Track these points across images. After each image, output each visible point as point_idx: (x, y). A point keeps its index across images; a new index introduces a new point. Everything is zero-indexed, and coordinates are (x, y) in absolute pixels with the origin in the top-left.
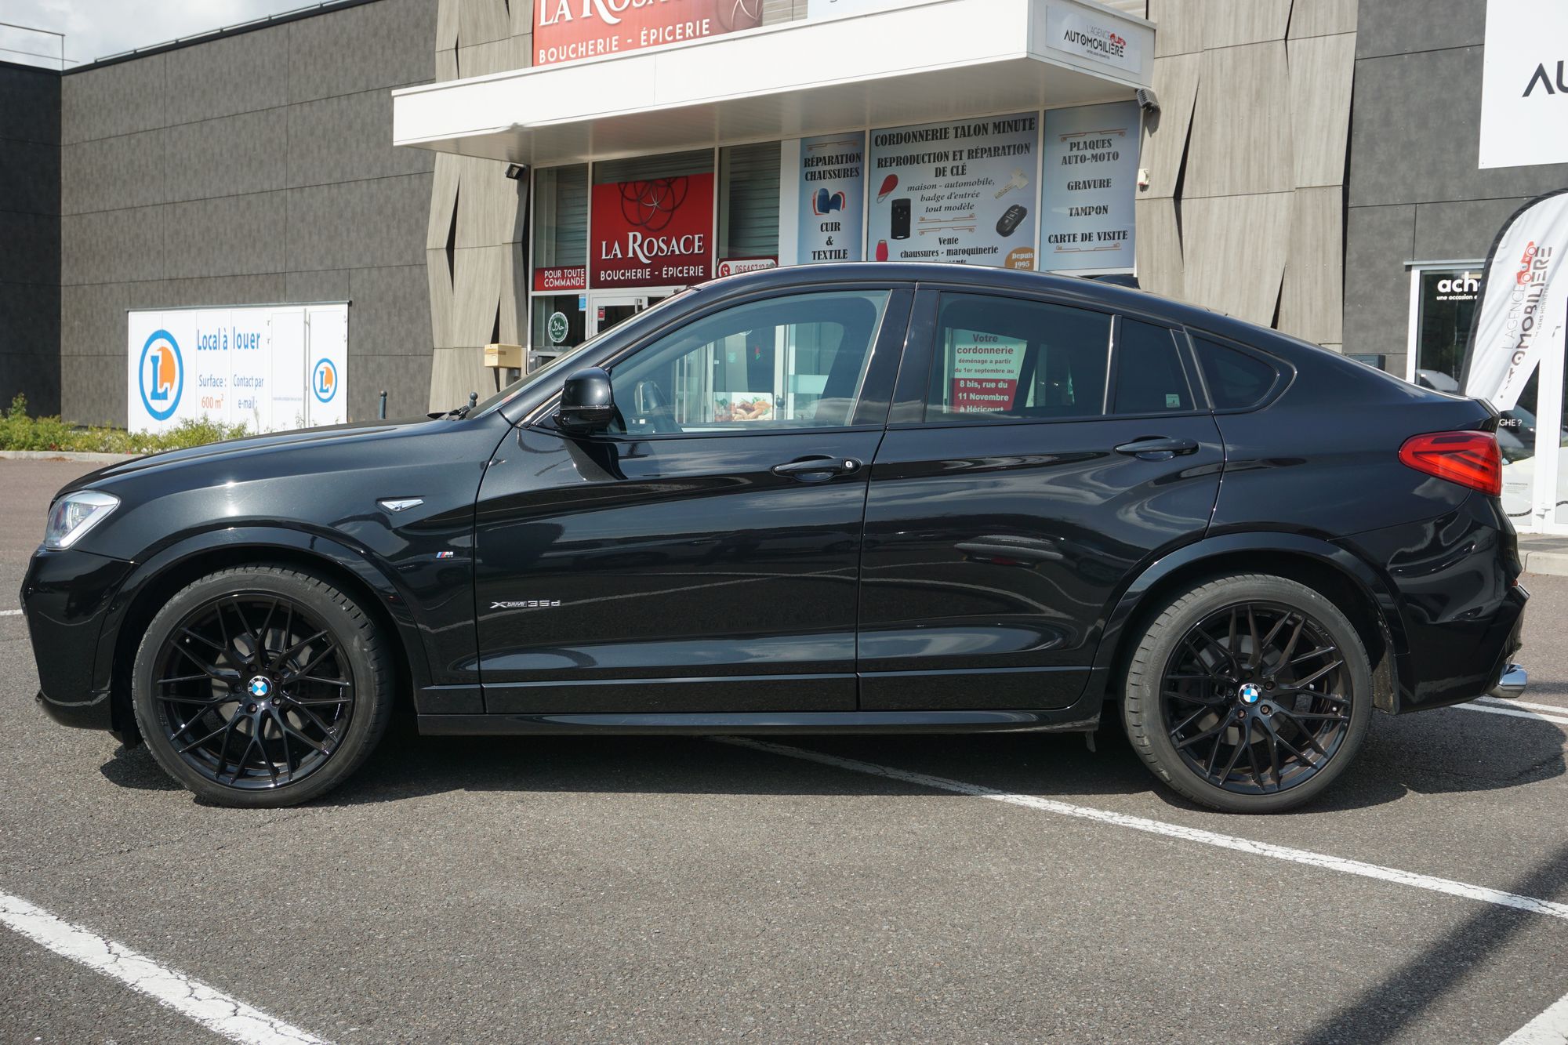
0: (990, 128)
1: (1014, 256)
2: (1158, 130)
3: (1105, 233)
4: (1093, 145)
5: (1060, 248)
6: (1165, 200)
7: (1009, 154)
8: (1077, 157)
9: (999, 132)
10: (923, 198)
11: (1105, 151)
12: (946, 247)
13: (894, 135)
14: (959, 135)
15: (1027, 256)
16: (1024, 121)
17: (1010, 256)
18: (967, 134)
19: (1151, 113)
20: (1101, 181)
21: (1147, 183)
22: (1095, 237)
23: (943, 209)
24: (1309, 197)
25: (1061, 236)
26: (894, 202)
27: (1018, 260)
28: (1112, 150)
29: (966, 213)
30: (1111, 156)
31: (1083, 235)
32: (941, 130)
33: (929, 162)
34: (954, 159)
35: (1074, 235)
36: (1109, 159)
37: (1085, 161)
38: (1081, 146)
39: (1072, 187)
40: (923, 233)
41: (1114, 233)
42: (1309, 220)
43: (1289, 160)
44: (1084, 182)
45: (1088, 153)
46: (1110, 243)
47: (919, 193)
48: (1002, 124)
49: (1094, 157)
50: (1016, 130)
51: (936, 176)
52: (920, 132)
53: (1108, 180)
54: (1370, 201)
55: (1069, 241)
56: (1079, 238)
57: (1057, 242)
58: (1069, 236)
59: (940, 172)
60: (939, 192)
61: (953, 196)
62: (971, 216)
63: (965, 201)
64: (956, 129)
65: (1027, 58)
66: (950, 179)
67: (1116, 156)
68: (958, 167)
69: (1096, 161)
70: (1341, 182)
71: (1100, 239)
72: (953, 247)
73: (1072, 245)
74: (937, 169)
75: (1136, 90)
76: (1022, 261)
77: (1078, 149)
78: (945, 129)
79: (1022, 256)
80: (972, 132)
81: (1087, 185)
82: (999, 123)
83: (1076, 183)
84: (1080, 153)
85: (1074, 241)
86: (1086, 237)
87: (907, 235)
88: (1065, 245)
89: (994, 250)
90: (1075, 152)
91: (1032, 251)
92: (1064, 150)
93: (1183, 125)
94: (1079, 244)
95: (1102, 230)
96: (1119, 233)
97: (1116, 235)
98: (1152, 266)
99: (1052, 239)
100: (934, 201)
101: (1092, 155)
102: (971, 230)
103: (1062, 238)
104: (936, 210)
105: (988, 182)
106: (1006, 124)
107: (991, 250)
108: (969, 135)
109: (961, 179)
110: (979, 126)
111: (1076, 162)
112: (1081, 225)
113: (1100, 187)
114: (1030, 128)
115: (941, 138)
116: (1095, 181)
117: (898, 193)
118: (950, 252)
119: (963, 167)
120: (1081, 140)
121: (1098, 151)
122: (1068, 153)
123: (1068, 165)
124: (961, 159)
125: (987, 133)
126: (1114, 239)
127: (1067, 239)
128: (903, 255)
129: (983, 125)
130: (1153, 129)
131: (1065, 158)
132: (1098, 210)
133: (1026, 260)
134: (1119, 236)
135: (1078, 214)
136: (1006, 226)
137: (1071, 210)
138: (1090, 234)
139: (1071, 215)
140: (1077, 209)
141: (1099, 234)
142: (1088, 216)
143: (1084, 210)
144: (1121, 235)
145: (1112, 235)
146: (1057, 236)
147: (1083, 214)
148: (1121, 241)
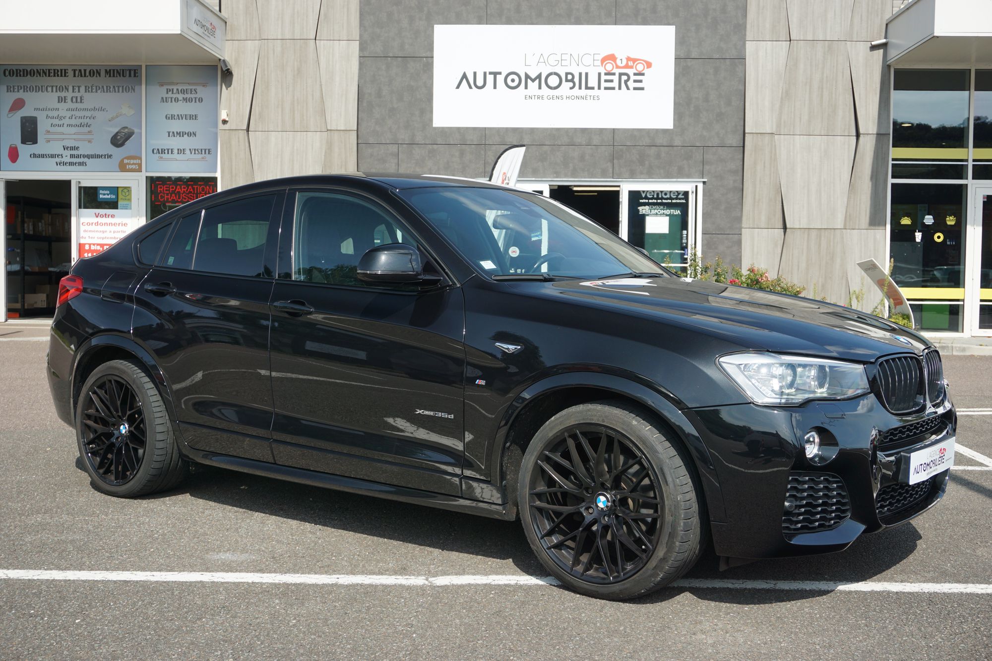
0: (103, 73)
1: (126, 161)
2: (232, 86)
3: (195, 150)
4: (183, 92)
5: (162, 158)
6: (240, 131)
7: (119, 92)
8: (171, 98)
9: (110, 76)
10: (47, 117)
11: (193, 96)
12: (69, 153)
13: (20, 71)
14: (77, 75)
15: (137, 161)
16: (130, 71)
17: (122, 161)
18: (83, 75)
19: (227, 75)
20: (190, 115)
21: (227, 119)
22: (188, 152)
23: (65, 125)
24: (336, 136)
25: (162, 149)
26: (22, 118)
27: (129, 164)
28: (198, 96)
29: (86, 129)
30: (197, 100)
31: (178, 150)
32: (61, 70)
33: (52, 91)
34: (73, 92)
35: (172, 150)
36: (195, 102)
37: (178, 101)
38: (175, 91)
39: (169, 118)
40: (49, 141)
41: (201, 150)
42: (336, 149)
43: (323, 112)
44: (178, 115)
45: (180, 96)
46: (200, 156)
47: (45, 113)
48: (112, 71)
49: (185, 100)
50: (123, 76)
51: (59, 102)
52: (43, 70)
53: (195, 115)
54: (371, 140)
55: (168, 153)
56: (176, 151)
57: (159, 153)
58: (168, 150)
59: (61, 100)
60: (62, 113)
61: (73, 117)
62: (89, 132)
63: (84, 121)
64: (74, 71)
65: (180, 34)
66: (69, 105)
67: (201, 100)
68: (77, 97)
69: (186, 102)
70: (355, 128)
71: (191, 153)
72: (75, 152)
73: (170, 156)
74: (59, 97)
75: (220, 60)
77: (173, 93)
78: (65, 70)
79: (132, 161)
80: (87, 74)
81: (180, 117)
82: (110, 70)
83: (172, 115)
84: (174, 96)
85: (172, 153)
86: (181, 151)
87: (35, 142)
88: (165, 156)
89: (110, 156)
90: (170, 95)
91: (140, 159)
92: (162, 92)
93: (250, 85)
94: (175, 155)
95: (192, 147)
96: (205, 150)
97: (203, 151)
98: (231, 173)
99: (155, 151)
100: (57, 120)
101: (183, 98)
102: (89, 142)
103: (163, 151)
104: (59, 126)
105: (102, 109)
106: (116, 71)
107: (106, 156)
108: (85, 76)
109: (79, 106)
110: (93, 71)
111: (171, 102)
112: (175, 143)
113: (190, 119)
114: (135, 76)
115: (61, 76)
116: (186, 115)
117: (26, 112)
118: (72, 156)
119: (81, 98)
120: (175, 88)
121: (188, 96)
122: (165, 95)
123: (165, 103)
124: (79, 91)
125: (100, 76)
126: (202, 153)
127: (166, 151)
128: (32, 156)
129: (97, 70)
130: (229, 85)
131: (162, 98)
132: (189, 134)
133: (133, 164)
134: (205, 152)
135: (174, 136)
136: (118, 140)
137: (169, 133)
138: (184, 150)
139: (169, 136)
140: (173, 133)
141: (190, 150)
142: (181, 138)
143: (179, 134)
144: (207, 151)
145: (200, 151)
146: (158, 150)
147: (178, 136)
148: (207, 155)
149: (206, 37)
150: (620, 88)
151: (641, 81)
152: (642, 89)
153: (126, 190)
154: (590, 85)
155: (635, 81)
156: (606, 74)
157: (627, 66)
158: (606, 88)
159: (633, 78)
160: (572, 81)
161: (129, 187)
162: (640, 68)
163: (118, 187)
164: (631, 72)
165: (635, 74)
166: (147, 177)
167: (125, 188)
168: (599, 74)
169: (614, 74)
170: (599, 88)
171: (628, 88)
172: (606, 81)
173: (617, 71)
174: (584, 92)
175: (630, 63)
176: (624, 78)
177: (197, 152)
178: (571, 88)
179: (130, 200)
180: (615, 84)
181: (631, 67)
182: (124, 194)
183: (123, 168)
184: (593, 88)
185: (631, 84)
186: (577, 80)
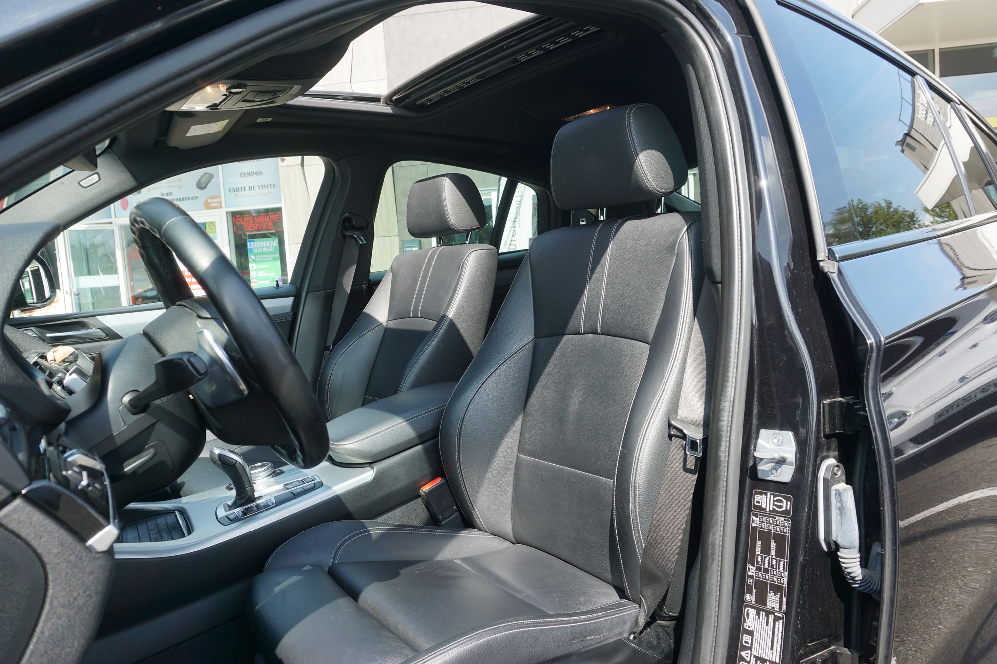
1: (209, 201)
3: (262, 186)
5: (237, 195)
6: (296, 166)
15: (218, 200)
17: (207, 201)
22: (257, 188)
25: (237, 188)
27: (212, 203)
31: (249, 187)
35: (244, 187)
40: (150, 190)
41: (268, 185)
46: (267, 191)
55: (242, 191)
56: (247, 189)
57: (235, 191)
58: (241, 188)
62: (179, 180)
71: (260, 189)
73: (243, 193)
79: (214, 200)
85: (244, 190)
86: (251, 188)
88: (239, 193)
89: (197, 198)
91: (220, 197)
94: (247, 192)
95: (260, 184)
96: (270, 185)
98: (293, 202)
99: (231, 190)
102: (180, 187)
103: (237, 190)
107: (194, 198)
112: (247, 182)
126: (268, 188)
127: (240, 190)
132: (257, 174)
133: (216, 202)
134: (271, 186)
135: (245, 176)
136: (202, 184)
137: (241, 174)
138: (254, 187)
139: (241, 176)
140: (244, 174)
141: (259, 186)
142: (251, 177)
143: (249, 174)
144: (272, 186)
145: (266, 186)
146: (234, 189)
147: (248, 176)
148: (272, 189)
153: (212, 225)
161: (214, 222)
163: (205, 223)
166: (227, 212)
167: (211, 222)
177: (264, 188)
179: (215, 232)
182: (210, 227)
183: (208, 206)
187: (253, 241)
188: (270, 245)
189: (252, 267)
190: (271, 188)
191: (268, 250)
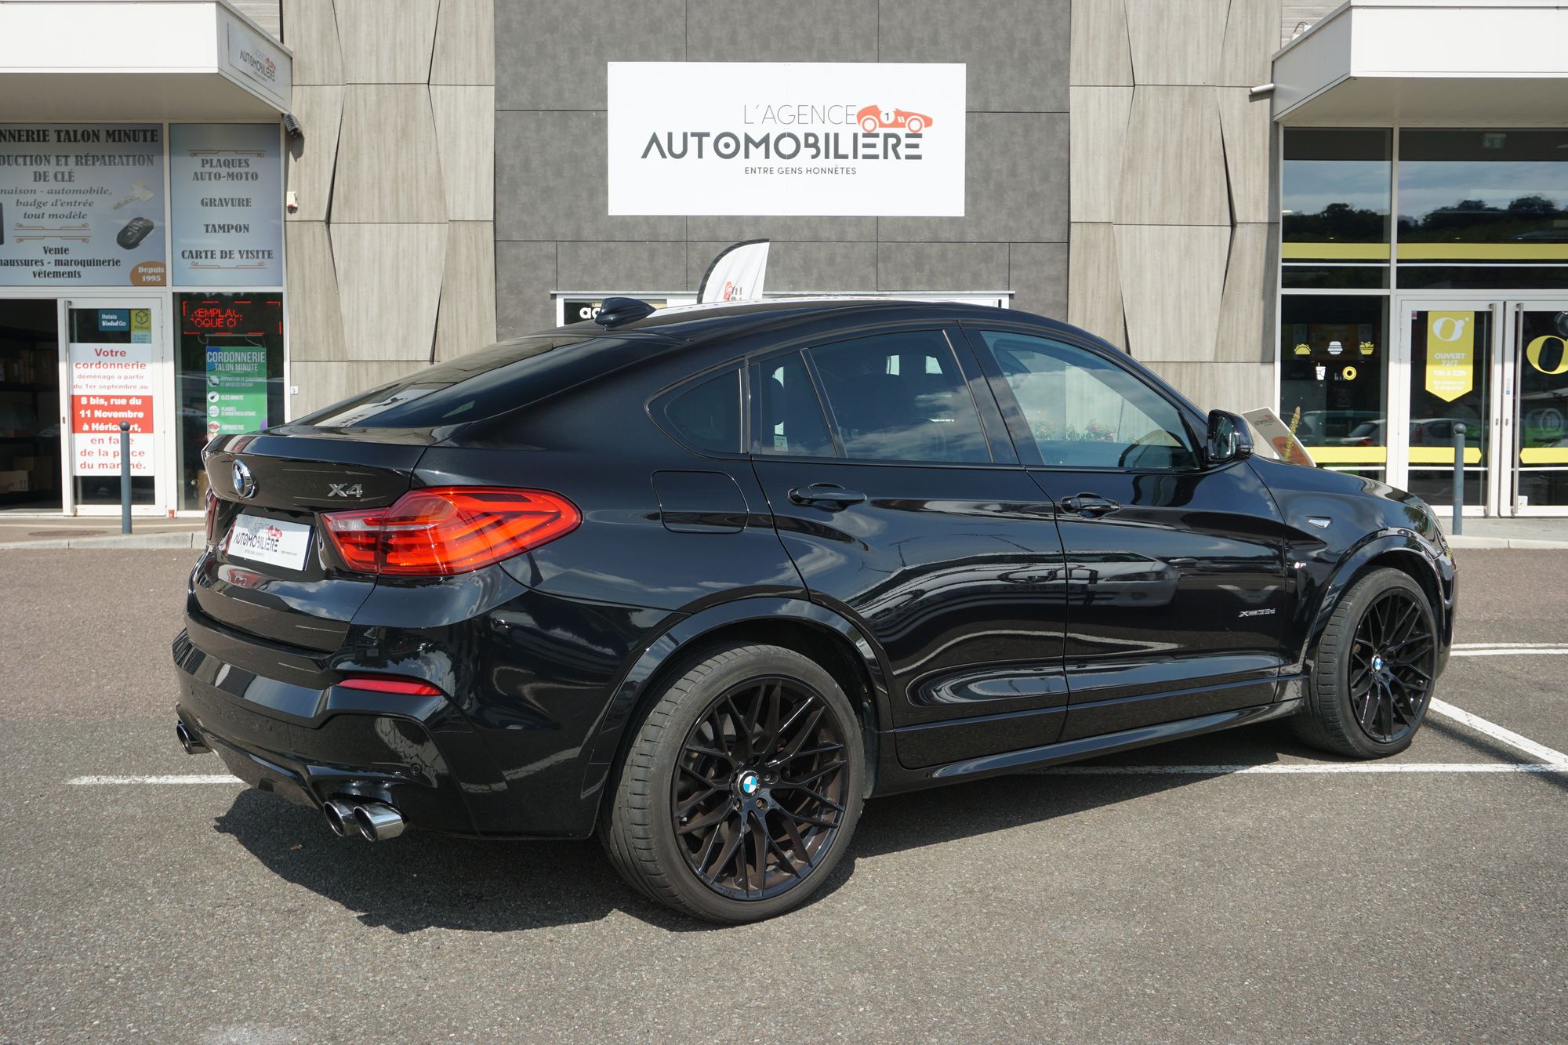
0: (103, 135)
1: (141, 270)
2: (303, 155)
3: (247, 252)
4: (227, 164)
5: (196, 264)
6: (316, 223)
7: (128, 164)
8: (210, 174)
9: (114, 140)
10: (18, 203)
11: (243, 170)
12: (53, 257)
14: (62, 138)
15: (159, 270)
16: (145, 132)
17: (135, 269)
18: (72, 139)
19: (295, 139)
20: (239, 200)
21: (296, 205)
22: (236, 255)
23: (46, 216)
24: (462, 230)
25: (197, 252)
27: (147, 274)
28: (250, 170)
29: (78, 222)
30: (249, 176)
31: (222, 252)
32: (38, 131)
33: (25, 164)
34: (58, 164)
35: (212, 252)
36: (247, 179)
37: (220, 178)
38: (215, 163)
39: (207, 203)
40: (21, 240)
41: (257, 252)
42: (463, 250)
43: (441, 195)
44: (220, 200)
45: (224, 171)
46: (255, 261)
47: (15, 197)
48: (117, 133)
49: (231, 176)
50: (135, 140)
51: (35, 180)
52: (10, 131)
53: (247, 199)
54: (516, 236)
55: (206, 257)
56: (218, 254)
57: (192, 257)
58: (206, 252)
59: (39, 177)
60: (41, 197)
61: (59, 203)
62: (84, 226)
63: (76, 209)
64: (59, 132)
65: (218, 73)
66: (52, 184)
67: (255, 176)
68: (63, 173)
69: (233, 179)
70: (491, 218)
71: (242, 257)
72: (62, 257)
73: (209, 261)
74: (35, 173)
75: (283, 115)
76: (151, 274)
77: (211, 166)
78: (44, 131)
79: (151, 270)
80: (79, 137)
81: (223, 202)
82: (114, 131)
83: (211, 200)
84: (214, 170)
85: (212, 257)
86: (225, 254)
87: (2, 241)
88: (202, 261)
89: (116, 263)
90: (207, 168)
91: (164, 266)
92: (195, 164)
93: (329, 153)
94: (218, 260)
95: (243, 248)
96: (263, 252)
97: (260, 254)
98: (304, 286)
99: (186, 255)
100: (33, 208)
101: (228, 173)
102: (84, 240)
103: (198, 254)
104: (37, 216)
105: (102, 191)
106: (122, 133)
107: (111, 263)
108: (75, 140)
109: (67, 186)
110: (88, 132)
111: (210, 179)
112: (217, 242)
113: (239, 205)
114: (152, 140)
115: (39, 140)
116: (232, 200)
118: (58, 263)
119: (70, 173)
120: (215, 158)
121: (236, 170)
122: (199, 169)
123: (200, 181)
124: (66, 164)
125: (98, 140)
126: (258, 257)
127: (203, 255)
129: (93, 131)
130: (298, 154)
131: (196, 174)
132: (239, 229)
133: (155, 274)
134: (263, 255)
135: (215, 231)
136: (130, 238)
137: (207, 226)
138: (230, 252)
139: (207, 231)
140: (214, 226)
141: (240, 252)
142: (226, 234)
143: (222, 228)
144: (266, 254)
145: (255, 254)
146: (191, 252)
147: (221, 232)
148: (266, 259)
149: (259, 80)
150: (886, 157)
151: (916, 146)
152: (919, 157)
153: (142, 314)
154: (841, 152)
155: (908, 146)
156: (865, 136)
157: (896, 124)
158: (865, 157)
159: (904, 141)
160: (815, 145)
161: (147, 309)
162: (915, 126)
163: (130, 310)
164: (901, 132)
165: (908, 136)
166: (174, 293)
167: (142, 310)
168: (855, 136)
169: (877, 136)
170: (855, 156)
171: (898, 157)
172: (865, 146)
173: (882, 131)
174: (832, 162)
175: (901, 119)
176: (892, 141)
177: (250, 255)
178: (814, 157)
179: (149, 328)
180: (879, 150)
181: (902, 125)
182: (139, 319)
183: (137, 280)
184: (845, 157)
185: (902, 150)
186: (822, 144)
187: (218, 351)
188: (251, 359)
189: (212, 398)
190: (263, 257)
191: (246, 368)
